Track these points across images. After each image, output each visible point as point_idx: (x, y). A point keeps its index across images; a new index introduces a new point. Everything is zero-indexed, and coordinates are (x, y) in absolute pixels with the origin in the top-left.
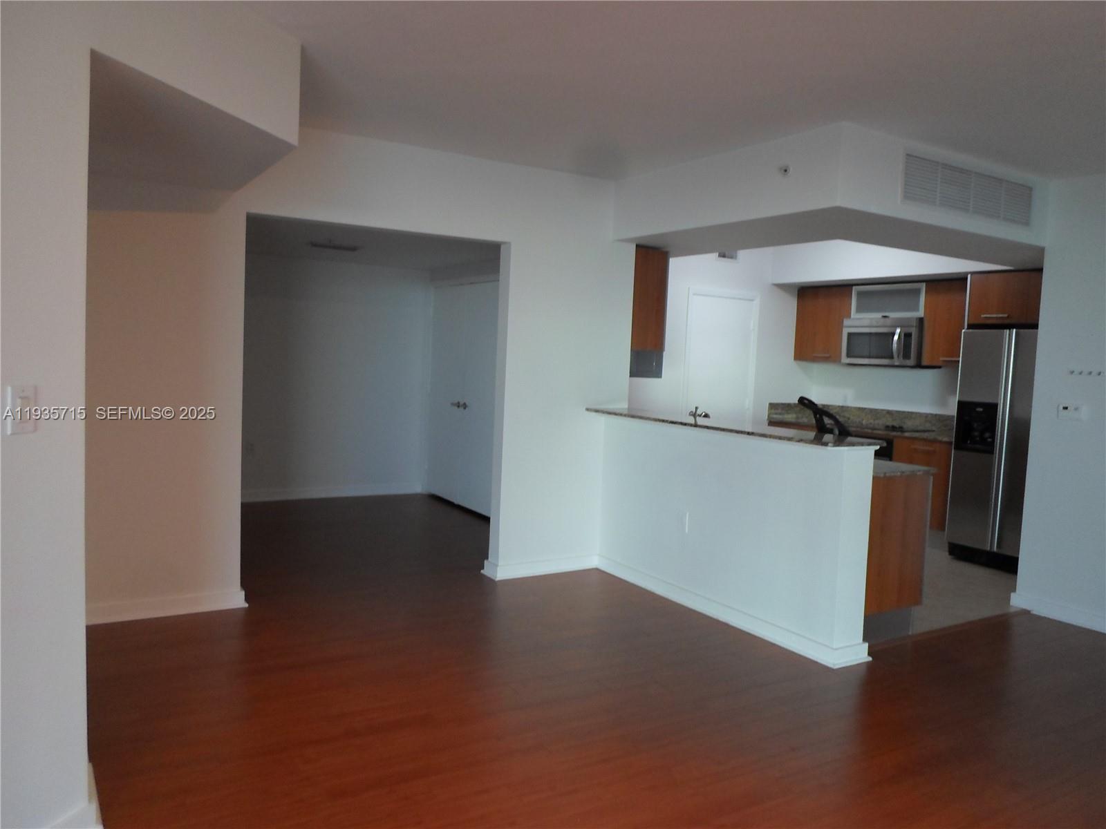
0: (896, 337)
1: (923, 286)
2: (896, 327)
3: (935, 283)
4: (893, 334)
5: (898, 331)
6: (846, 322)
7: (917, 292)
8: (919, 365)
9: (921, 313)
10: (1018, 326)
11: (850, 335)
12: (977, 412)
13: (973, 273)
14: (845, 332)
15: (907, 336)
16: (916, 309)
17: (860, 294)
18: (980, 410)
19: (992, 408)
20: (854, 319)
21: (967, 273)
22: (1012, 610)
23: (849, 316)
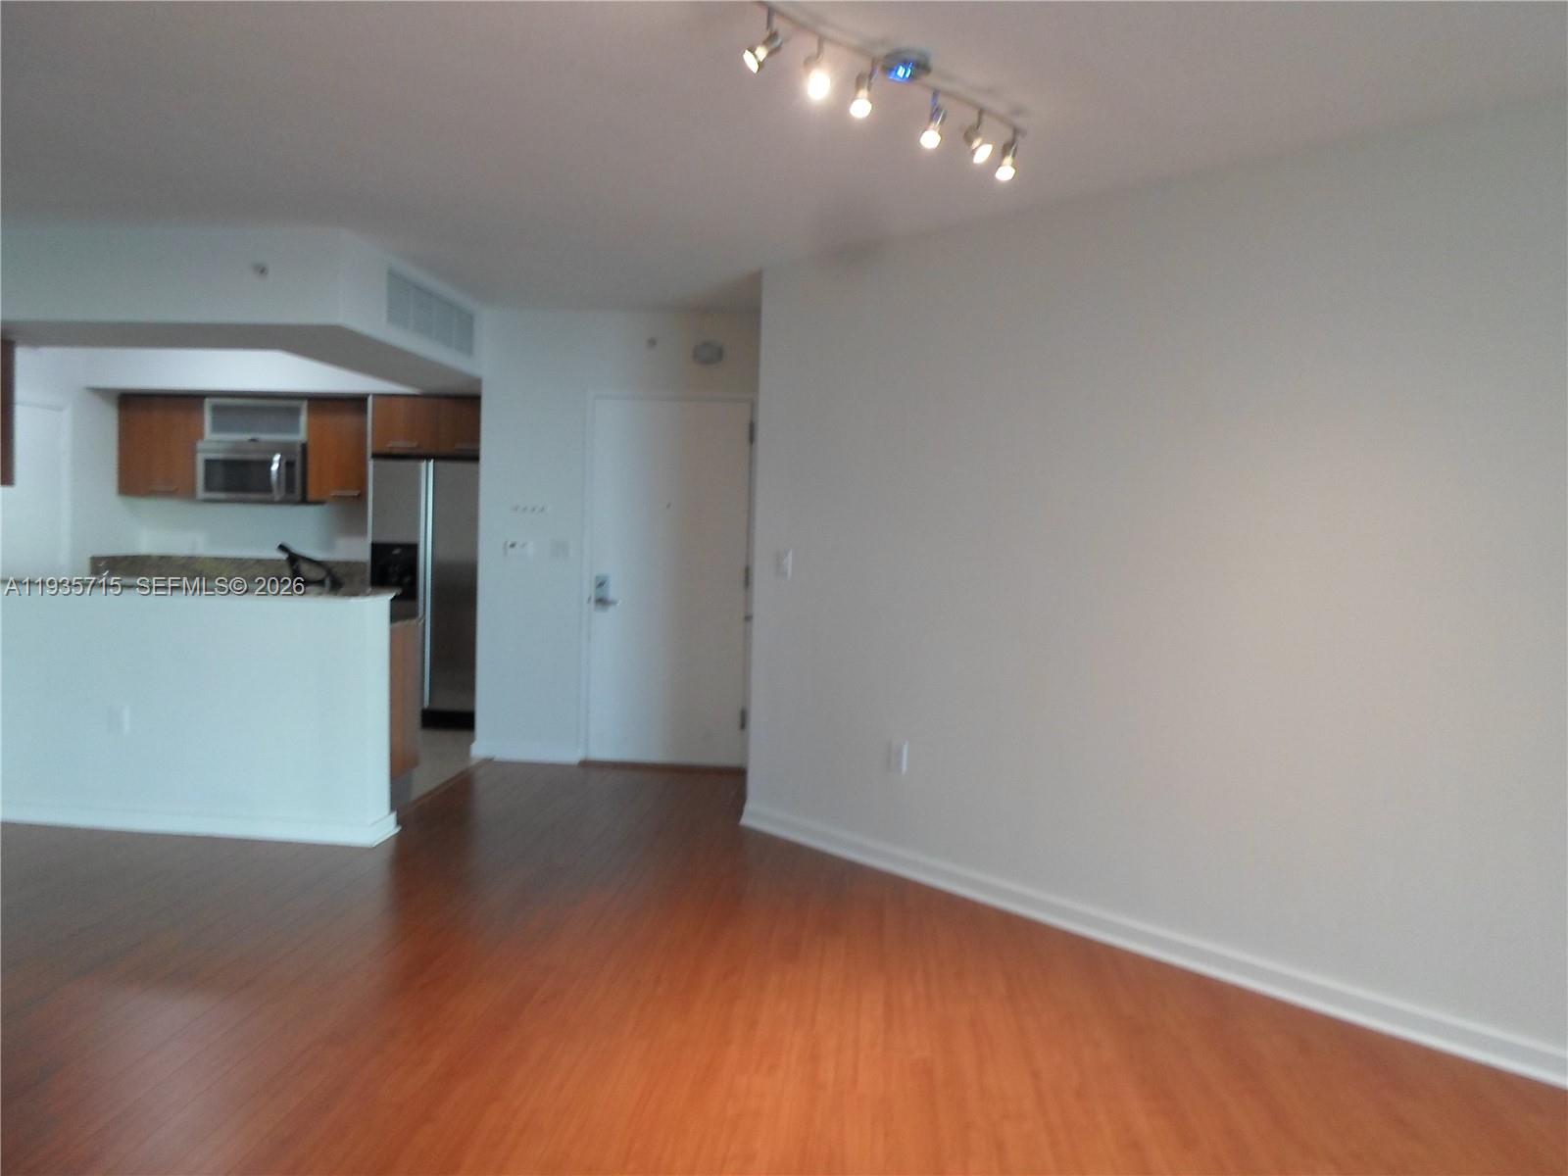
0: (275, 467)
1: (304, 405)
2: (274, 453)
3: (321, 403)
4: (270, 463)
5: (277, 458)
6: (200, 445)
7: (295, 412)
8: (304, 501)
9: (301, 435)
10: (438, 458)
11: (208, 462)
12: (396, 555)
13: (377, 396)
14: (200, 459)
15: (288, 465)
16: (295, 429)
17: (216, 409)
18: (397, 551)
19: (412, 549)
20: (211, 441)
21: (368, 395)
22: (473, 763)
23: (201, 435)
